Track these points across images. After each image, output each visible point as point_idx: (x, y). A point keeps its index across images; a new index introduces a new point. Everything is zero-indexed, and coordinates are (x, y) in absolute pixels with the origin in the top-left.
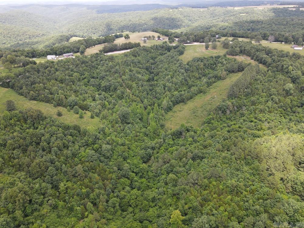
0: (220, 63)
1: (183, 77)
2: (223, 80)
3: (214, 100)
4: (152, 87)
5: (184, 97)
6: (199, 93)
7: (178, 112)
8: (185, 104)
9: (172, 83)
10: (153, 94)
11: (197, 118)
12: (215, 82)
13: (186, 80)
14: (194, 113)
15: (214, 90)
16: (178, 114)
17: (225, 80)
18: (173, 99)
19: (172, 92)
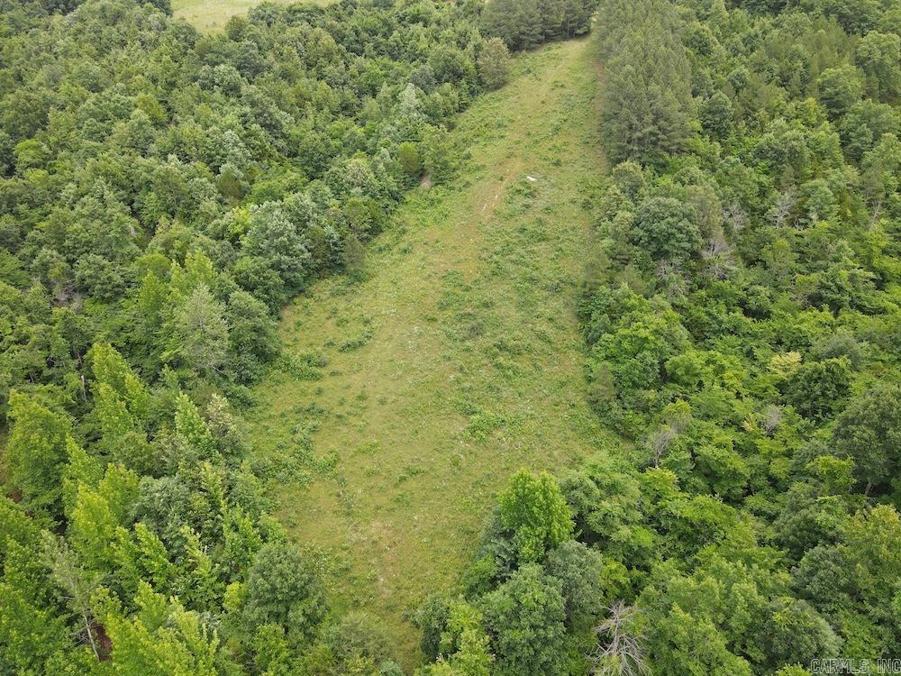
0: (415, 20)
1: (247, 109)
2: (496, 88)
3: (540, 204)
4: (17, 215)
5: (330, 230)
6: (409, 186)
7: (339, 361)
8: (360, 279)
9: (186, 159)
10: (45, 267)
11: (523, 364)
12: (462, 109)
13: (272, 127)
14: (476, 331)
15: (496, 150)
16: (357, 380)
17: (508, 89)
18: (245, 263)
19: (209, 218)
